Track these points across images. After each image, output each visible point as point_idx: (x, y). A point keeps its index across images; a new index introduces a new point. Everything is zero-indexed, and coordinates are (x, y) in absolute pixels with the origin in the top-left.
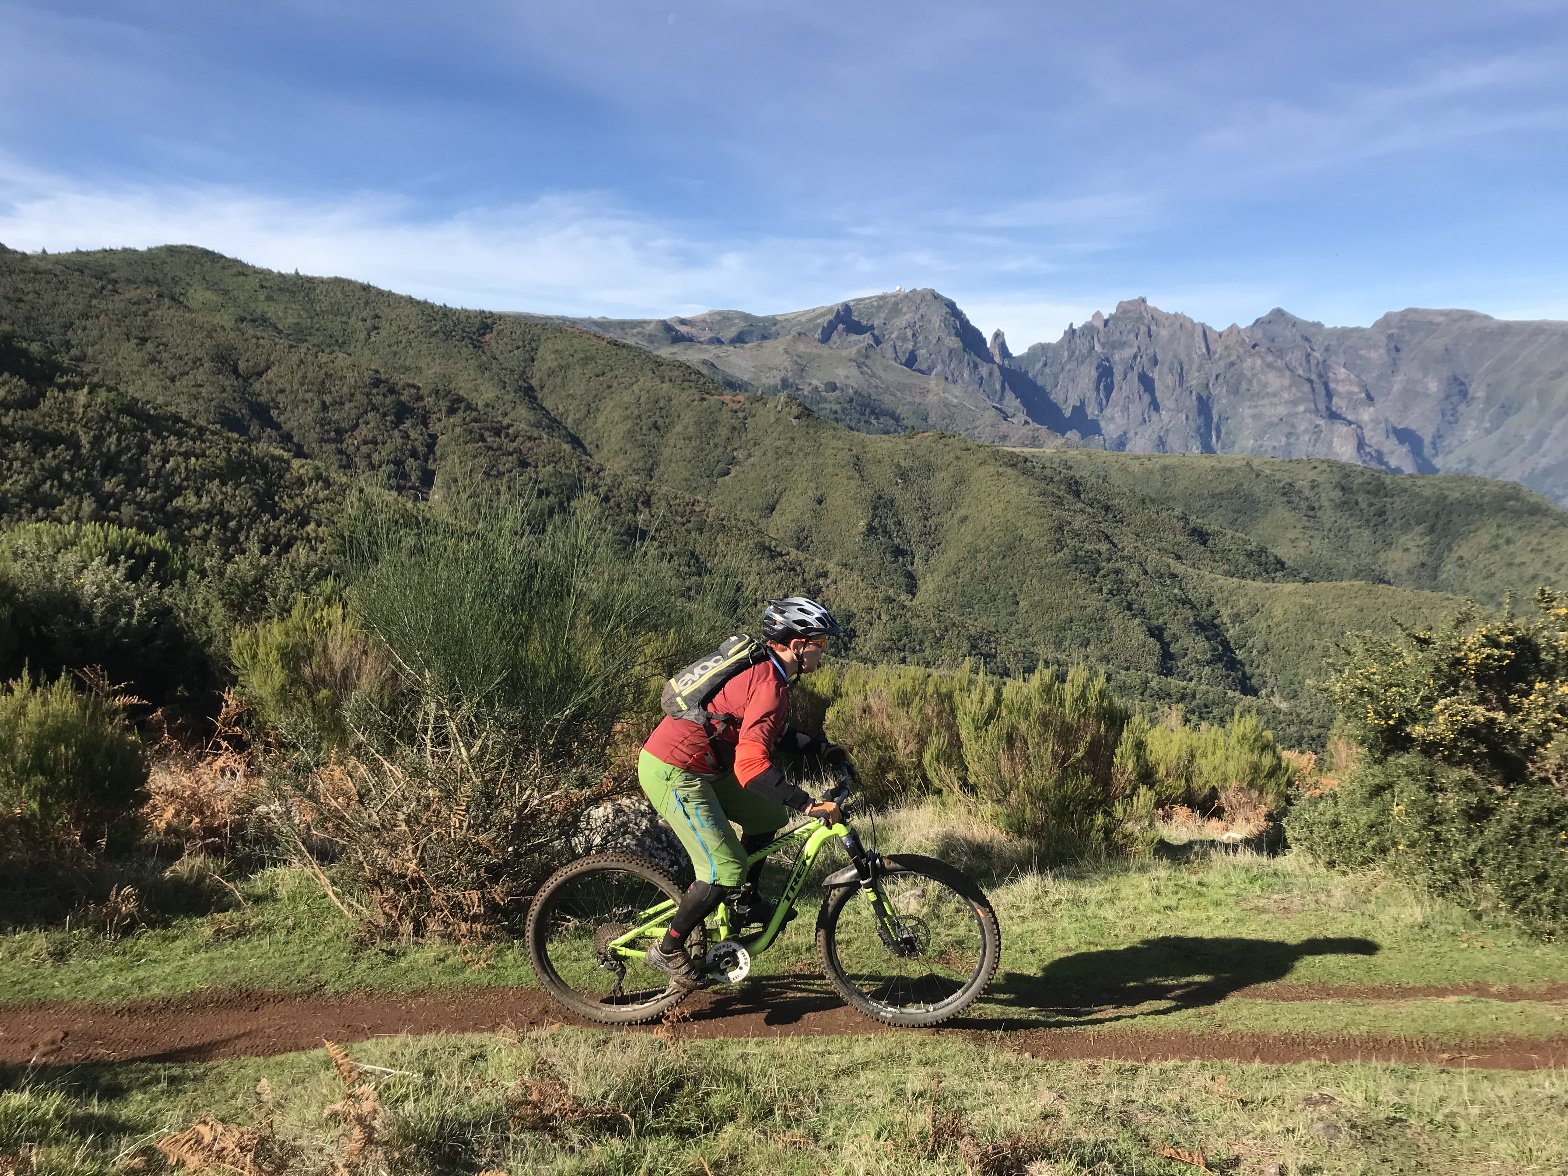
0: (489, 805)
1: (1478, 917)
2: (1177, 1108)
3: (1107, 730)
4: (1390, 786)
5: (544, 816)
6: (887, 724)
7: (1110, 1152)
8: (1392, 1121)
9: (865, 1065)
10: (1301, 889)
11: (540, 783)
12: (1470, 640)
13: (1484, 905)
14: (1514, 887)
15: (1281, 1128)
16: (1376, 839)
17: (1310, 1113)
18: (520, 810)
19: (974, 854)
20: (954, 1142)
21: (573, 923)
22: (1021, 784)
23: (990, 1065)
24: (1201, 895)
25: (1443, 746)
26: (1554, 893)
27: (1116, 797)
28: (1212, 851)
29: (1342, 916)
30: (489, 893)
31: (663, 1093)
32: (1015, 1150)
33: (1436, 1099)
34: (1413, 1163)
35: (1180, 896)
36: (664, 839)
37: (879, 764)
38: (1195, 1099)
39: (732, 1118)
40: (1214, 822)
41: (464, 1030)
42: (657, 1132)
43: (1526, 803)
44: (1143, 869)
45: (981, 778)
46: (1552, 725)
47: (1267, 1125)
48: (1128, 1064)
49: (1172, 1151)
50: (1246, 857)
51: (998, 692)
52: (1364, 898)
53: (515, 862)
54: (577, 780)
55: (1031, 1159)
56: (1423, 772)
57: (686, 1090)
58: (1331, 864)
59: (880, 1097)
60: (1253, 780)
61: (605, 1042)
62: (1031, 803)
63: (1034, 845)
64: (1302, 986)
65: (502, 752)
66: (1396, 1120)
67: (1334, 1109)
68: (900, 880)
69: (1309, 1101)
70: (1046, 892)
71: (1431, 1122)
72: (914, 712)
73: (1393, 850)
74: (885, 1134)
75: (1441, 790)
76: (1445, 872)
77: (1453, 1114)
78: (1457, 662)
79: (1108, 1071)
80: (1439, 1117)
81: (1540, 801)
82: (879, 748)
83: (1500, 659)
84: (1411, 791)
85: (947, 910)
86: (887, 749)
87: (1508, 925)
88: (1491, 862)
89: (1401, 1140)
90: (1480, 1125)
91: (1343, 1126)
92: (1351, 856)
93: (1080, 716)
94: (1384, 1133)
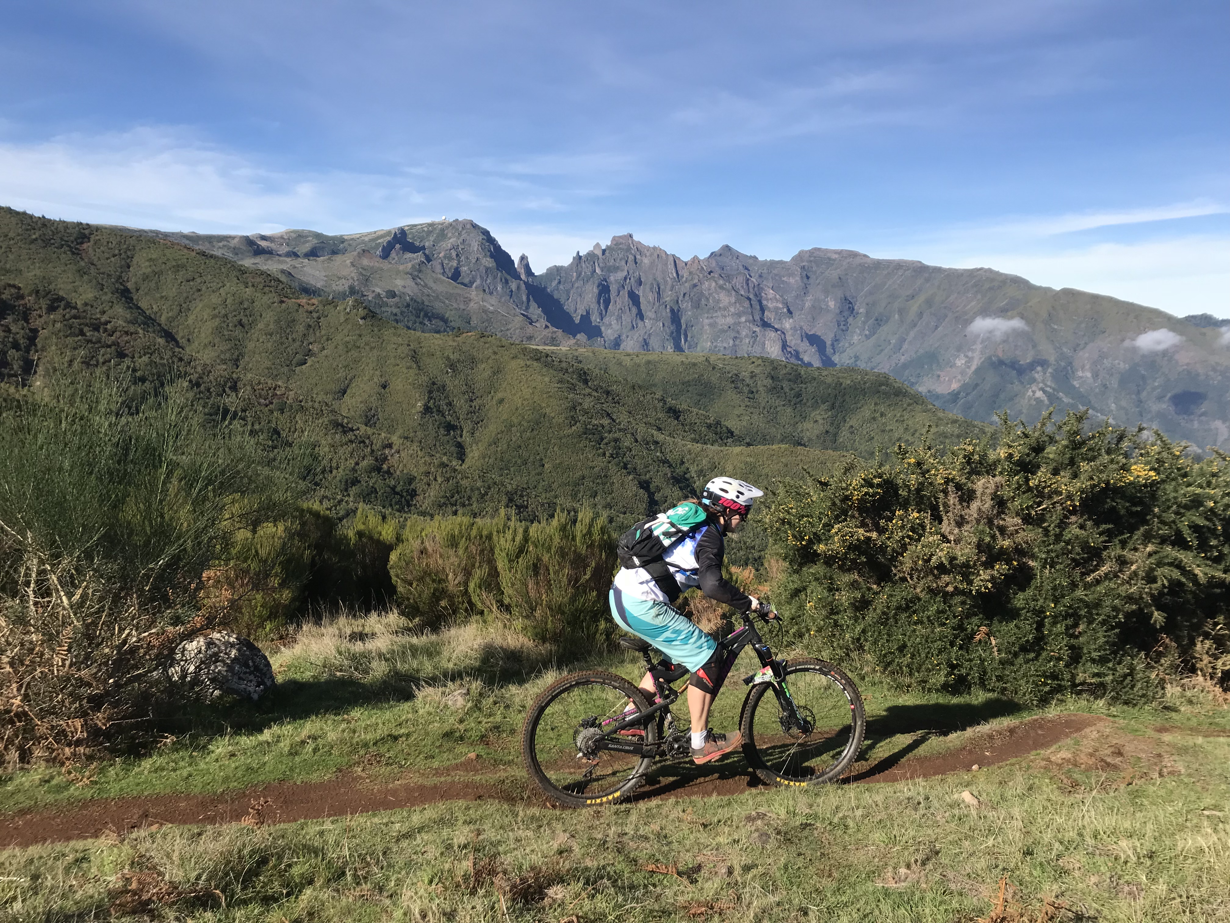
0: (90, 645)
1: (863, 679)
2: (658, 835)
3: (606, 558)
4: (805, 589)
5: (142, 651)
6: (440, 562)
7: (609, 873)
8: (804, 826)
9: (421, 830)
10: (746, 667)
11: (138, 623)
12: (854, 482)
13: (866, 669)
14: (885, 656)
15: (729, 840)
16: (796, 627)
17: (750, 827)
18: (120, 647)
19: (508, 659)
20: (491, 879)
21: (170, 740)
22: (545, 602)
23: (519, 819)
25: (838, 558)
26: (911, 658)
30: (91, 720)
31: (250, 870)
32: (537, 879)
33: (834, 808)
34: (819, 854)
36: (251, 664)
37: (434, 594)
38: (671, 827)
39: (311, 882)
41: (69, 839)
42: (245, 902)
43: (891, 596)
45: (514, 599)
46: (907, 540)
47: (721, 839)
48: (623, 807)
49: (654, 866)
51: (526, 533)
53: (116, 691)
54: (171, 619)
55: (549, 885)
56: (825, 577)
57: (271, 864)
59: (433, 852)
61: (200, 834)
62: (552, 616)
63: (554, 648)
65: (101, 599)
66: (807, 825)
67: (766, 822)
68: (450, 683)
69: (749, 819)
71: (830, 824)
72: (461, 552)
73: (807, 635)
74: (436, 880)
75: (837, 590)
76: (841, 648)
77: (845, 817)
78: (846, 498)
79: (609, 813)
80: (836, 820)
81: (900, 594)
82: (434, 581)
83: (873, 495)
84: (817, 592)
85: (487, 702)
86: (440, 581)
87: (881, 683)
88: (870, 639)
89: (811, 839)
90: (863, 823)
91: (771, 833)
92: (779, 641)
93: (587, 548)
94: (799, 835)
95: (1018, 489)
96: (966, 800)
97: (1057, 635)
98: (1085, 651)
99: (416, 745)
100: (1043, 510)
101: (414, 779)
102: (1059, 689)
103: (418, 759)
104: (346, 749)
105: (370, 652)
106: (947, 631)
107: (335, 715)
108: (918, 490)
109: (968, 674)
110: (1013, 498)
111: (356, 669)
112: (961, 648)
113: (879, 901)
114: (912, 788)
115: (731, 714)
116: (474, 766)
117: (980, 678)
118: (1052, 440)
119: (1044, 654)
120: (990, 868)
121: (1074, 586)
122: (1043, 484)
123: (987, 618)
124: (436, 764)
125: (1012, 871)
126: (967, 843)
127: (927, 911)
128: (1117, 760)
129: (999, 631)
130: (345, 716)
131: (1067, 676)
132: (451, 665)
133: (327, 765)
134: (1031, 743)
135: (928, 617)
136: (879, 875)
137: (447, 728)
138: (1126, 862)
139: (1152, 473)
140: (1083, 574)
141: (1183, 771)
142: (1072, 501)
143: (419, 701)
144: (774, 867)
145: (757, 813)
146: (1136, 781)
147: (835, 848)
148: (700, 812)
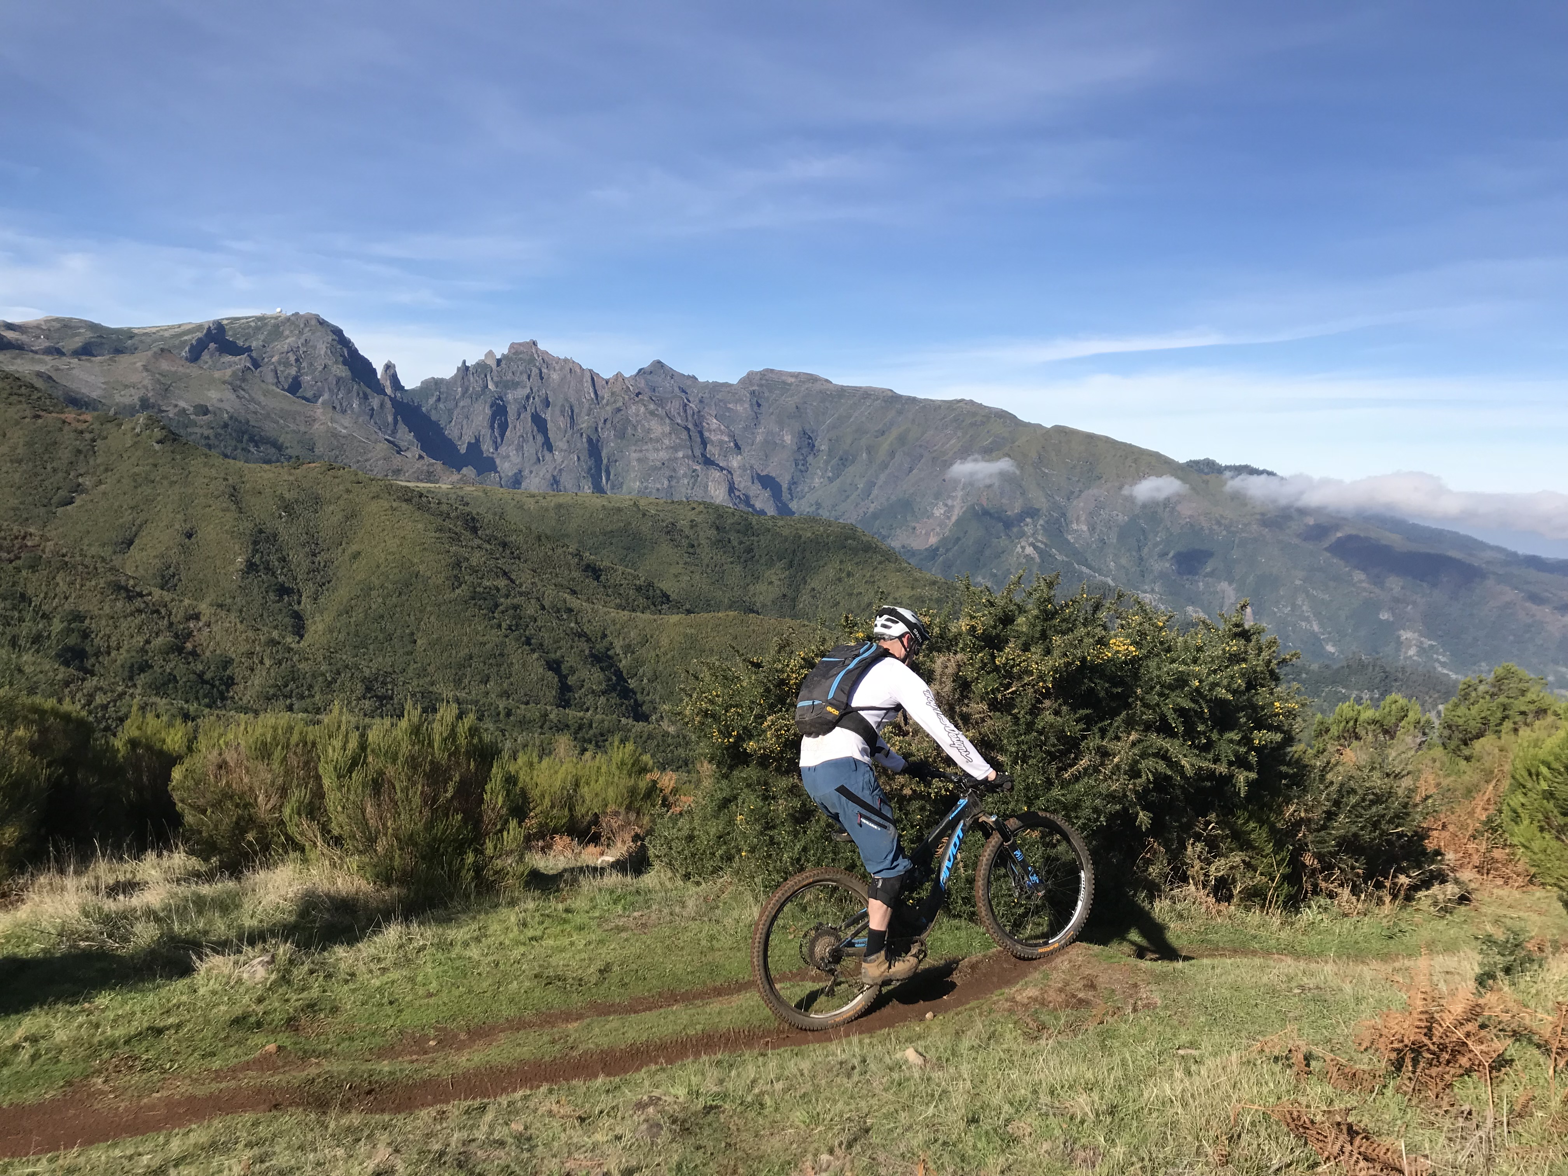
1: (804, 909)
2: (519, 1139)
3: (477, 767)
4: (735, 798)
6: (246, 780)
8: (708, 1110)
10: (660, 903)
12: (792, 663)
15: (609, 1137)
17: (639, 1117)
19: (337, 909)
22: (390, 830)
23: (330, 1131)
24: (565, 921)
25: (773, 759)
27: (488, 834)
28: (581, 877)
29: (693, 925)
33: (748, 1082)
34: (723, 1145)
37: (237, 823)
38: (538, 1125)
40: (591, 848)
44: (512, 903)
45: (346, 828)
47: (599, 1137)
48: (477, 1103)
50: (613, 879)
51: (363, 736)
52: (713, 904)
56: (759, 783)
58: (687, 877)
60: (631, 803)
62: (402, 849)
63: (404, 892)
64: (653, 996)
66: (712, 1108)
67: (659, 1108)
68: (246, 949)
69: (641, 1106)
70: (410, 939)
71: (741, 1104)
72: (275, 766)
73: (737, 857)
75: (774, 798)
76: (778, 872)
77: (762, 1093)
78: (782, 683)
79: (457, 1113)
80: (749, 1099)
82: (237, 806)
84: (750, 800)
85: (299, 972)
86: (246, 806)
88: (812, 858)
89: (715, 1125)
90: (783, 1099)
91: (665, 1123)
92: (703, 866)
93: (450, 756)
94: (701, 1122)
95: (982, 668)
96: (910, 1059)
99: (191, 1039)
100: (1013, 693)
101: (182, 1088)
103: (192, 1059)
104: (81, 1052)
105: (135, 910)
107: (72, 1004)
110: (977, 679)
111: (110, 936)
114: (846, 1048)
115: (634, 966)
116: (274, 1063)
118: (1021, 610)
120: (928, 1144)
121: (1049, 783)
122: (1011, 662)
124: (217, 1064)
125: (954, 1145)
126: (903, 1116)
128: (1089, 995)
130: (87, 1005)
132: (255, 923)
133: (50, 1077)
134: (995, 979)
136: (796, 1166)
137: (238, 1011)
138: (1082, 1122)
139: (1132, 648)
140: (1060, 769)
141: (1159, 1002)
142: (1045, 682)
143: (199, 978)
144: (664, 1168)
145: (650, 1097)
146: (1109, 1018)
147: (744, 1135)
148: (580, 1102)
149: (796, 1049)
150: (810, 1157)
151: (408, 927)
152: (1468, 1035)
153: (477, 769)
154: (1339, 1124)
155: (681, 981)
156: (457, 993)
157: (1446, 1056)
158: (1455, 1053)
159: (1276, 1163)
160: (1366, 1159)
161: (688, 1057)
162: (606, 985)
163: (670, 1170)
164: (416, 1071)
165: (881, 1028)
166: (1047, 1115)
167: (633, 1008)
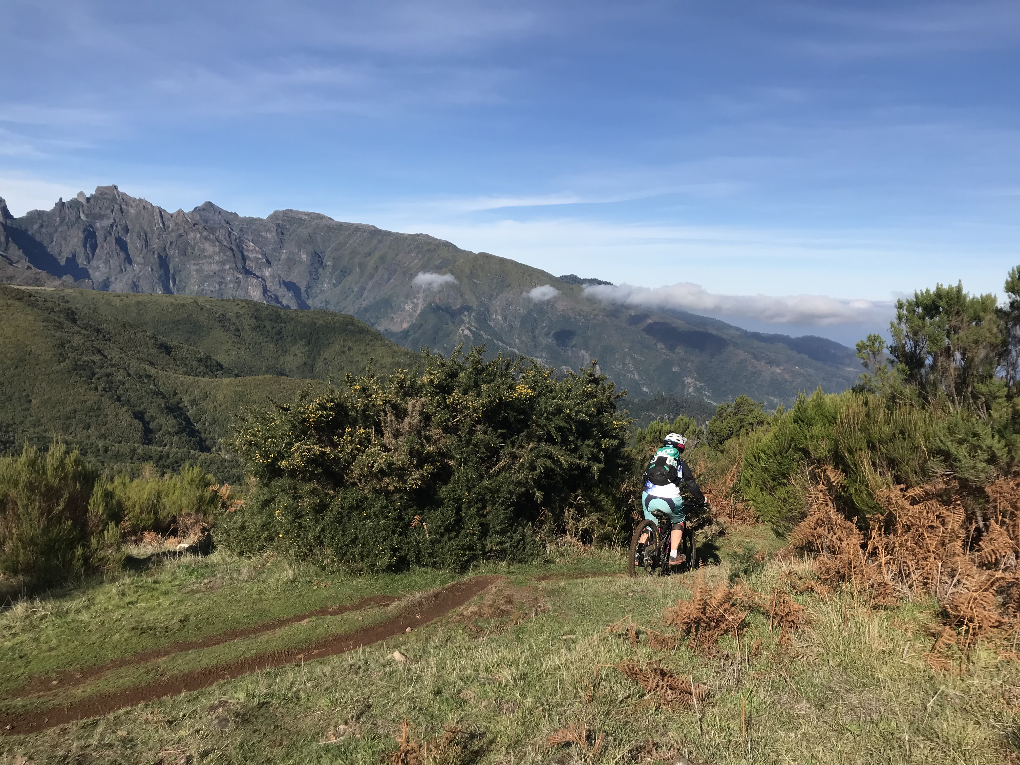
1: (324, 569)
2: (124, 741)
4: (274, 499)
8: (261, 705)
10: (222, 572)
12: (311, 407)
13: (326, 561)
14: (341, 548)
15: (191, 732)
17: (212, 716)
22: (15, 536)
24: (154, 589)
25: (299, 471)
26: (362, 547)
27: (92, 533)
28: (164, 559)
29: (246, 585)
33: (288, 684)
34: (272, 727)
35: (139, 593)
38: (137, 730)
40: (172, 540)
43: (345, 498)
44: (113, 580)
46: (355, 452)
47: (183, 733)
48: (90, 720)
50: (188, 559)
52: (261, 570)
56: (290, 488)
58: (241, 554)
60: (199, 507)
62: (24, 548)
63: (28, 579)
64: (220, 635)
66: (264, 703)
67: (227, 708)
69: (213, 708)
70: (35, 611)
71: (284, 699)
73: (276, 538)
75: (301, 498)
76: (305, 546)
77: (298, 690)
78: (304, 420)
79: (75, 729)
80: (290, 695)
81: (352, 496)
83: (327, 417)
84: (284, 500)
87: (339, 570)
88: (328, 535)
89: (266, 715)
90: (312, 693)
91: (231, 717)
92: (253, 546)
93: (60, 480)
94: (257, 714)
95: (438, 406)
96: (397, 659)
97: (471, 516)
98: (491, 526)
100: (457, 421)
102: (474, 558)
106: (389, 522)
108: (364, 411)
109: (407, 555)
110: (435, 413)
112: (401, 534)
113: (321, 757)
114: (354, 655)
115: (206, 616)
117: (416, 557)
118: (462, 368)
119: (462, 532)
120: (409, 711)
121: (481, 477)
122: (456, 402)
123: (420, 509)
125: (426, 709)
126: (393, 695)
127: (359, 756)
128: (509, 607)
129: (429, 518)
131: (479, 547)
134: (450, 603)
135: (375, 513)
136: (323, 735)
138: (506, 686)
139: (529, 391)
140: (487, 468)
141: (551, 608)
142: (477, 413)
144: (231, 748)
145: (220, 702)
146: (521, 621)
147: (287, 719)
148: (168, 711)
149: (321, 660)
150: (332, 728)
151: (32, 603)
152: (725, 611)
153: (82, 488)
154: (655, 670)
155: (239, 623)
156: (72, 645)
157: (713, 624)
158: (718, 622)
159: (620, 697)
160: (671, 689)
161: (246, 672)
162: (186, 630)
163: (235, 748)
164: (43, 703)
165: (377, 641)
166: (484, 684)
167: (205, 644)
